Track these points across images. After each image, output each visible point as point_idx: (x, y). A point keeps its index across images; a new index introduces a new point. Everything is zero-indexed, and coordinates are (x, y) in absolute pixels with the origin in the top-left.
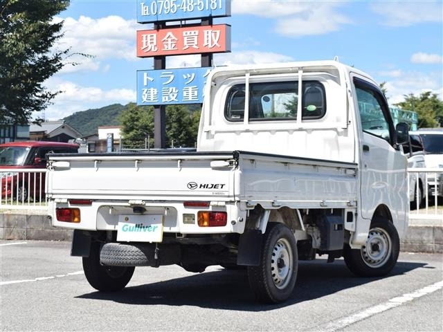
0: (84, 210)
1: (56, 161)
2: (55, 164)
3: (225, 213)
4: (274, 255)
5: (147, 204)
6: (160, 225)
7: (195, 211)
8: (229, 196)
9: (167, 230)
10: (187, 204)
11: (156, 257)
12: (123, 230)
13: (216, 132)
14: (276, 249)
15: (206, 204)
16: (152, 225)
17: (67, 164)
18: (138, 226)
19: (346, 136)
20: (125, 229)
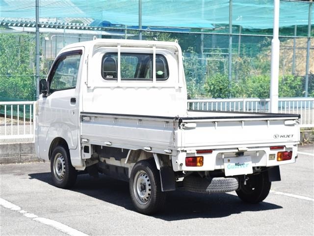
1: (186, 123)
2: (186, 125)
3: (291, 152)
5: (249, 150)
6: (250, 163)
7: (275, 152)
8: (295, 142)
10: (272, 148)
11: (245, 183)
13: (95, 88)
15: (282, 147)
16: (245, 163)
17: (194, 125)
18: (236, 164)
19: (180, 91)
20: (229, 167)
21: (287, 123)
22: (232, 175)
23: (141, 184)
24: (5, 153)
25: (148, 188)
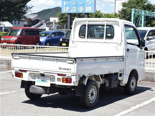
0: (24, 73)
2: (15, 57)
3: (71, 79)
4: (89, 91)
5: (45, 74)
6: (50, 81)
7: (61, 77)
8: (72, 73)
9: (52, 83)
10: (59, 75)
11: (48, 92)
12: (37, 81)
13: (76, 41)
14: (90, 90)
15: (65, 75)
16: (47, 81)
17: (19, 57)
18: (42, 80)
20: (38, 81)
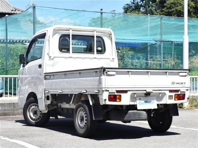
1: (109, 71)
2: (108, 73)
3: (184, 95)
5: (154, 92)
6: (155, 101)
7: (173, 94)
8: (187, 88)
9: (158, 103)
10: (171, 91)
11: (152, 115)
13: (54, 57)
15: (178, 91)
16: (152, 101)
17: (114, 73)
18: (145, 102)
19: (113, 62)
20: (140, 104)
21: (181, 74)
22: (142, 109)
23: (81, 117)
24: (4, 109)
25: (85, 119)
